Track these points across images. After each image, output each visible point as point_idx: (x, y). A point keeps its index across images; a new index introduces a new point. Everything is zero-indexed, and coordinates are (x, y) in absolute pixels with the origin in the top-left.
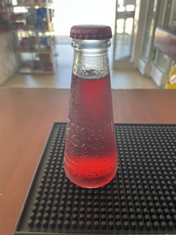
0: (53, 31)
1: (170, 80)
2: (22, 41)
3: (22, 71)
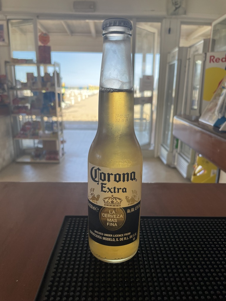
1: (196, 172)
2: (23, 126)
3: (20, 160)
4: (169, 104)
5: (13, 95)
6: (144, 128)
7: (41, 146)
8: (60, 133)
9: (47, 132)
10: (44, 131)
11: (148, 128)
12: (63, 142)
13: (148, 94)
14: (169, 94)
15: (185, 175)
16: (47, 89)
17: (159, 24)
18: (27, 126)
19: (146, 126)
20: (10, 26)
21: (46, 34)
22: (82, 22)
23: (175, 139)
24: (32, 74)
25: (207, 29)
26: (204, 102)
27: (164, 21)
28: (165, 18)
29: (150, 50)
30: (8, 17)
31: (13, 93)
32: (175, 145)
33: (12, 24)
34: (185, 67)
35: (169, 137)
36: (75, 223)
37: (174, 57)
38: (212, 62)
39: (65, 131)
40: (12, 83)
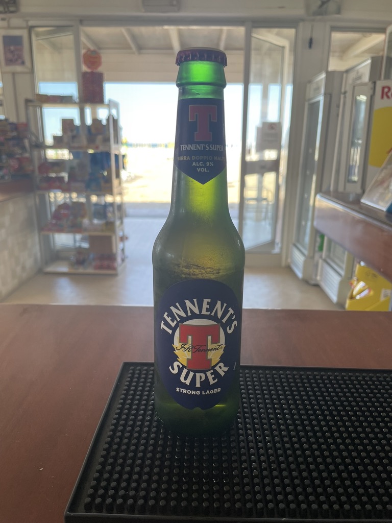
1: (355, 293)
2: (55, 210)
3: (51, 269)
4: (308, 172)
5: (40, 158)
6: (263, 215)
7: (85, 245)
8: (118, 223)
9: (96, 221)
10: (91, 220)
11: (270, 214)
12: (123, 239)
13: (270, 155)
14: (309, 156)
15: (334, 298)
16: (97, 148)
17: (291, 32)
18: (62, 211)
19: (267, 212)
20: (34, 38)
21: (94, 52)
22: (158, 29)
23: (318, 235)
24: (72, 121)
25: (377, 39)
26: (371, 169)
27: (301, 25)
28: (303, 20)
29: (276, 77)
30: (31, 23)
31: (40, 154)
32: (318, 244)
33: (38, 35)
34: (338, 106)
35: (308, 230)
36: (140, 374)
37: (318, 89)
38: (385, 97)
39: (126, 221)
40: (37, 138)
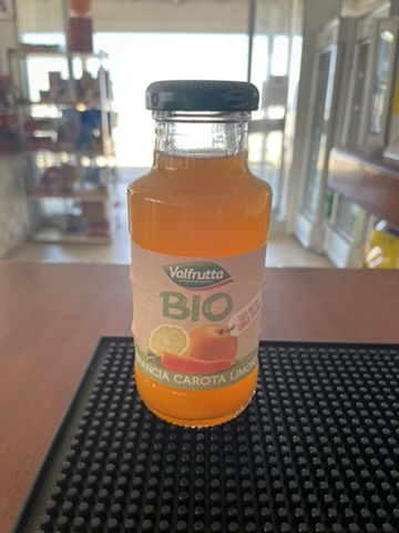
0: (113, 155)
2: (44, 174)
4: (317, 132)
7: (77, 212)
8: (111, 188)
9: (88, 186)
10: (82, 184)
13: (275, 113)
16: (86, 103)
24: (58, 74)
29: (283, 28)
32: (325, 210)
34: (352, 57)
